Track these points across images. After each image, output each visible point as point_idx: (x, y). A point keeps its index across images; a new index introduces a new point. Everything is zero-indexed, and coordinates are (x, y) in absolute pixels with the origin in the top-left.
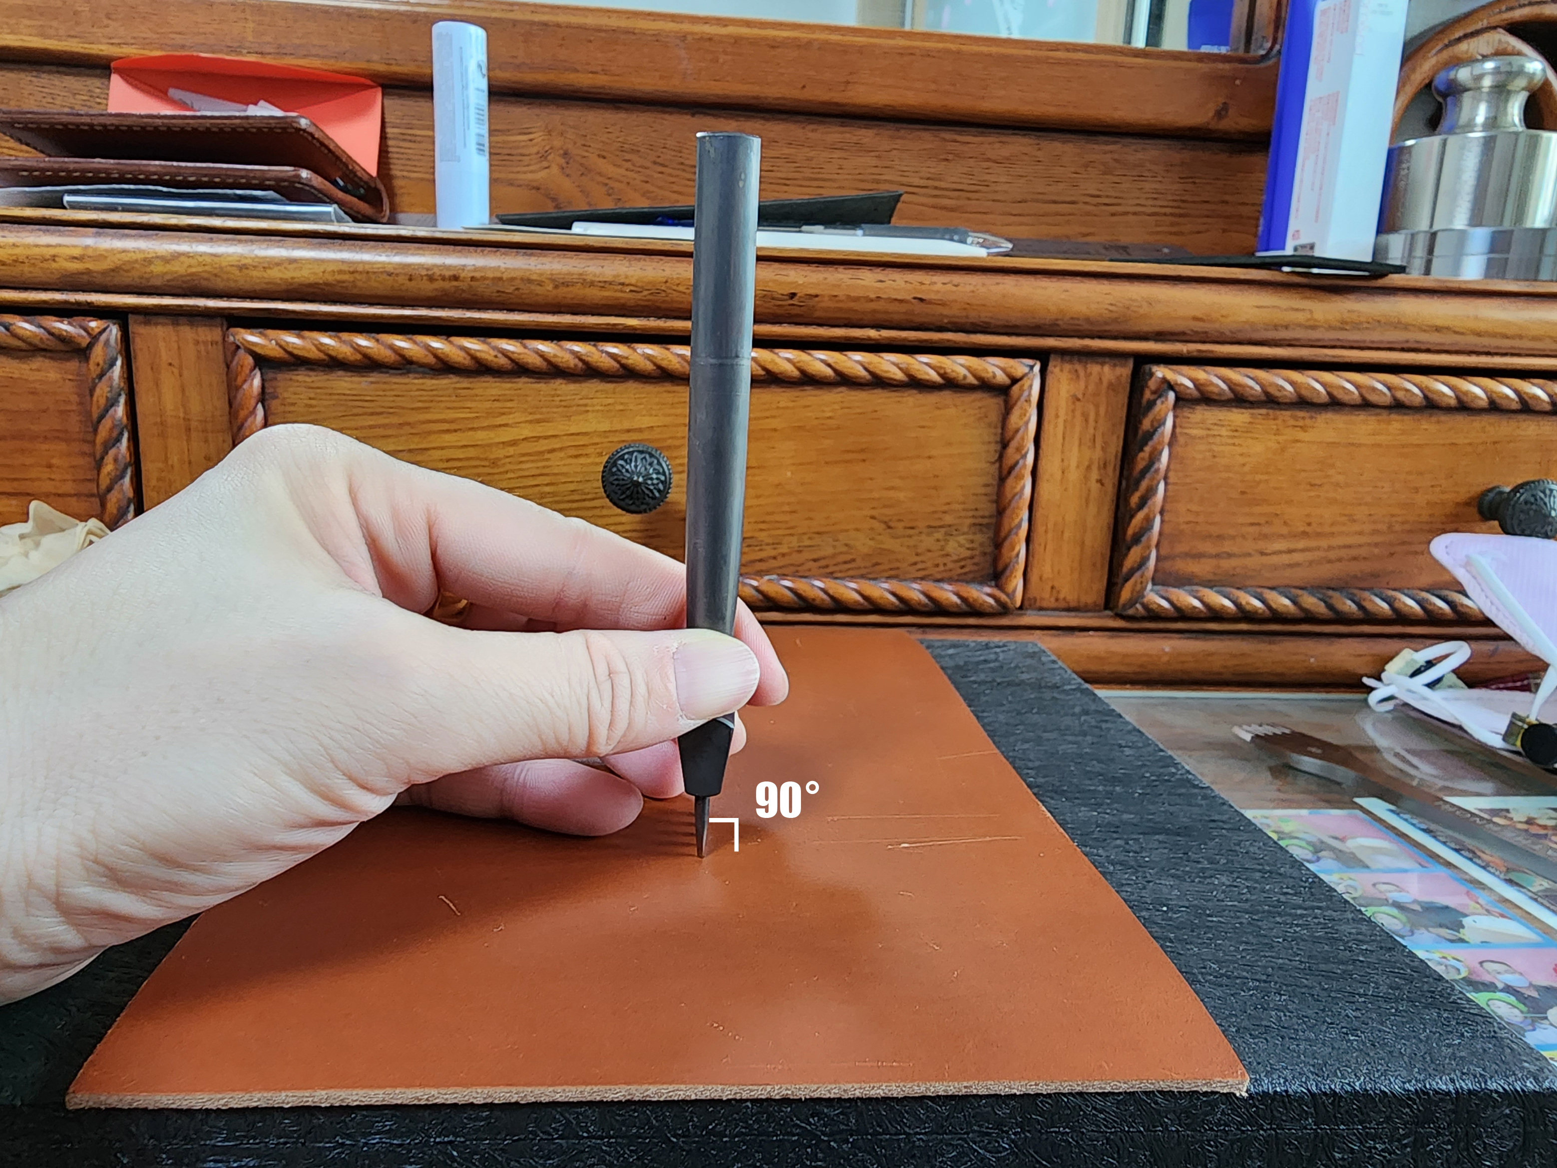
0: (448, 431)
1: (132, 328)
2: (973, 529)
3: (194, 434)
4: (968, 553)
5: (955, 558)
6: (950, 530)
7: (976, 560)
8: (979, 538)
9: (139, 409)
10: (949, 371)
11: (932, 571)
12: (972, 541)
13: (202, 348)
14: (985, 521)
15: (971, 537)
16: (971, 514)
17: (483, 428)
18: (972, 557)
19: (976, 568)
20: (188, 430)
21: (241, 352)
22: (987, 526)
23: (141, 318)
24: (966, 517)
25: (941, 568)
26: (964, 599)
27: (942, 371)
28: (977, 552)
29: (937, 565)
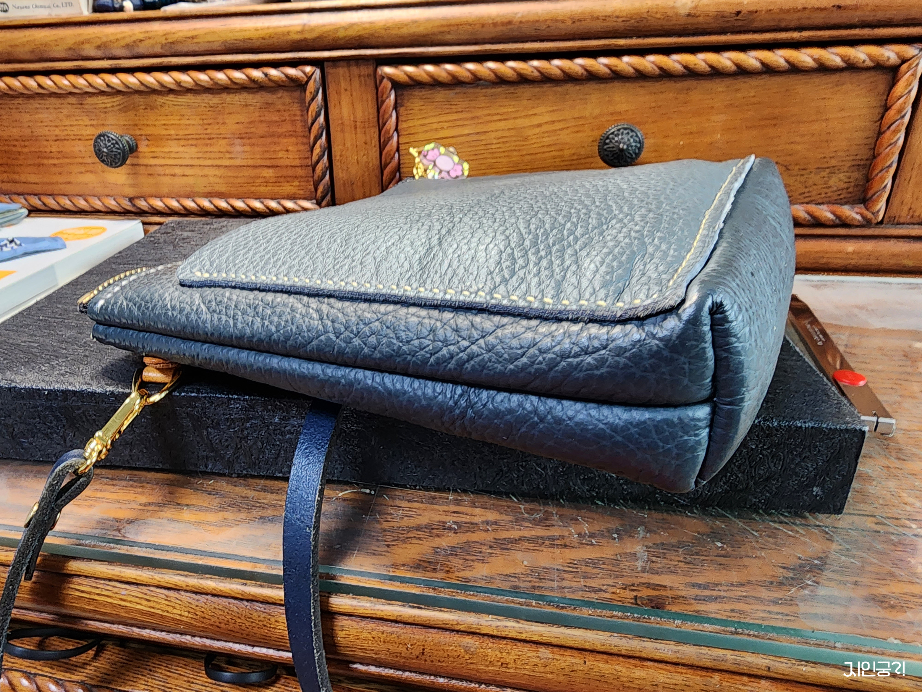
0: (500, 120)
1: (326, 70)
2: (852, 168)
3: (358, 130)
4: (846, 185)
5: (835, 188)
6: (833, 171)
7: (851, 190)
8: (856, 175)
9: (331, 117)
10: (852, 58)
11: (816, 198)
12: (850, 178)
13: (362, 78)
14: (862, 163)
15: (848, 174)
16: (852, 158)
17: (520, 117)
18: (848, 188)
19: (850, 195)
20: (356, 127)
21: (385, 80)
22: (864, 166)
23: (330, 64)
24: (849, 161)
25: (823, 195)
26: (838, 217)
27: (847, 58)
28: (852, 184)
29: (820, 194)
